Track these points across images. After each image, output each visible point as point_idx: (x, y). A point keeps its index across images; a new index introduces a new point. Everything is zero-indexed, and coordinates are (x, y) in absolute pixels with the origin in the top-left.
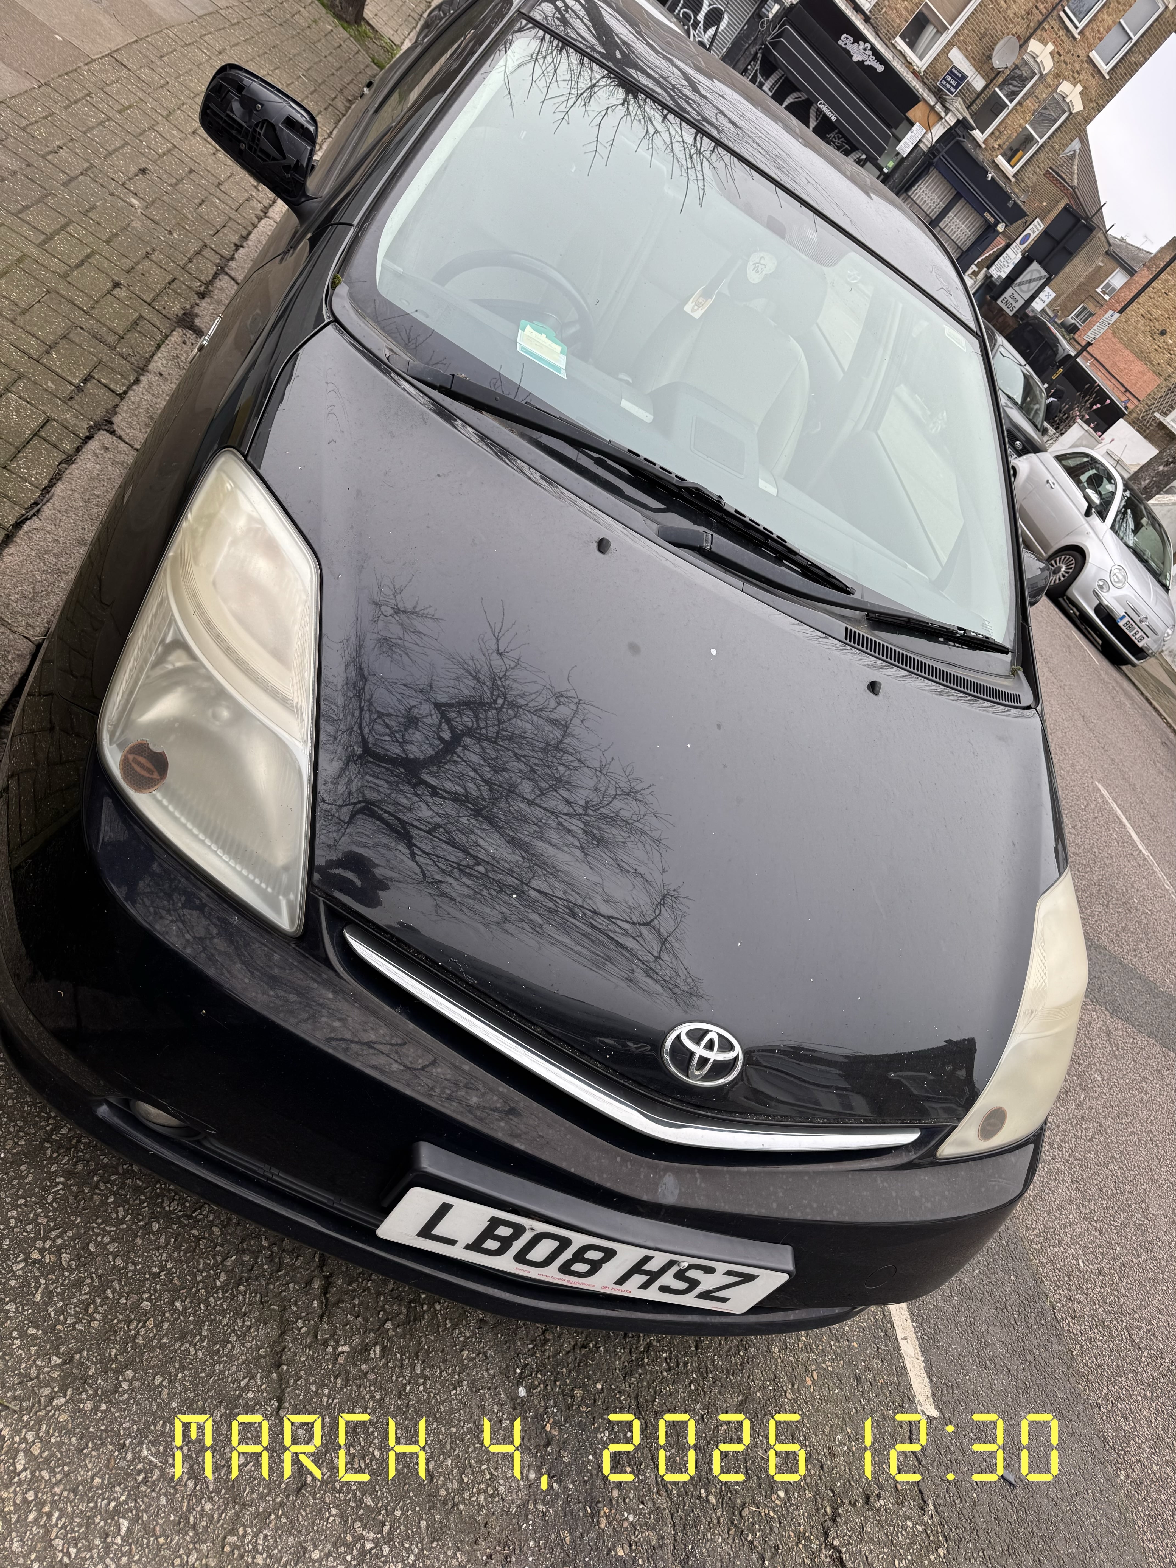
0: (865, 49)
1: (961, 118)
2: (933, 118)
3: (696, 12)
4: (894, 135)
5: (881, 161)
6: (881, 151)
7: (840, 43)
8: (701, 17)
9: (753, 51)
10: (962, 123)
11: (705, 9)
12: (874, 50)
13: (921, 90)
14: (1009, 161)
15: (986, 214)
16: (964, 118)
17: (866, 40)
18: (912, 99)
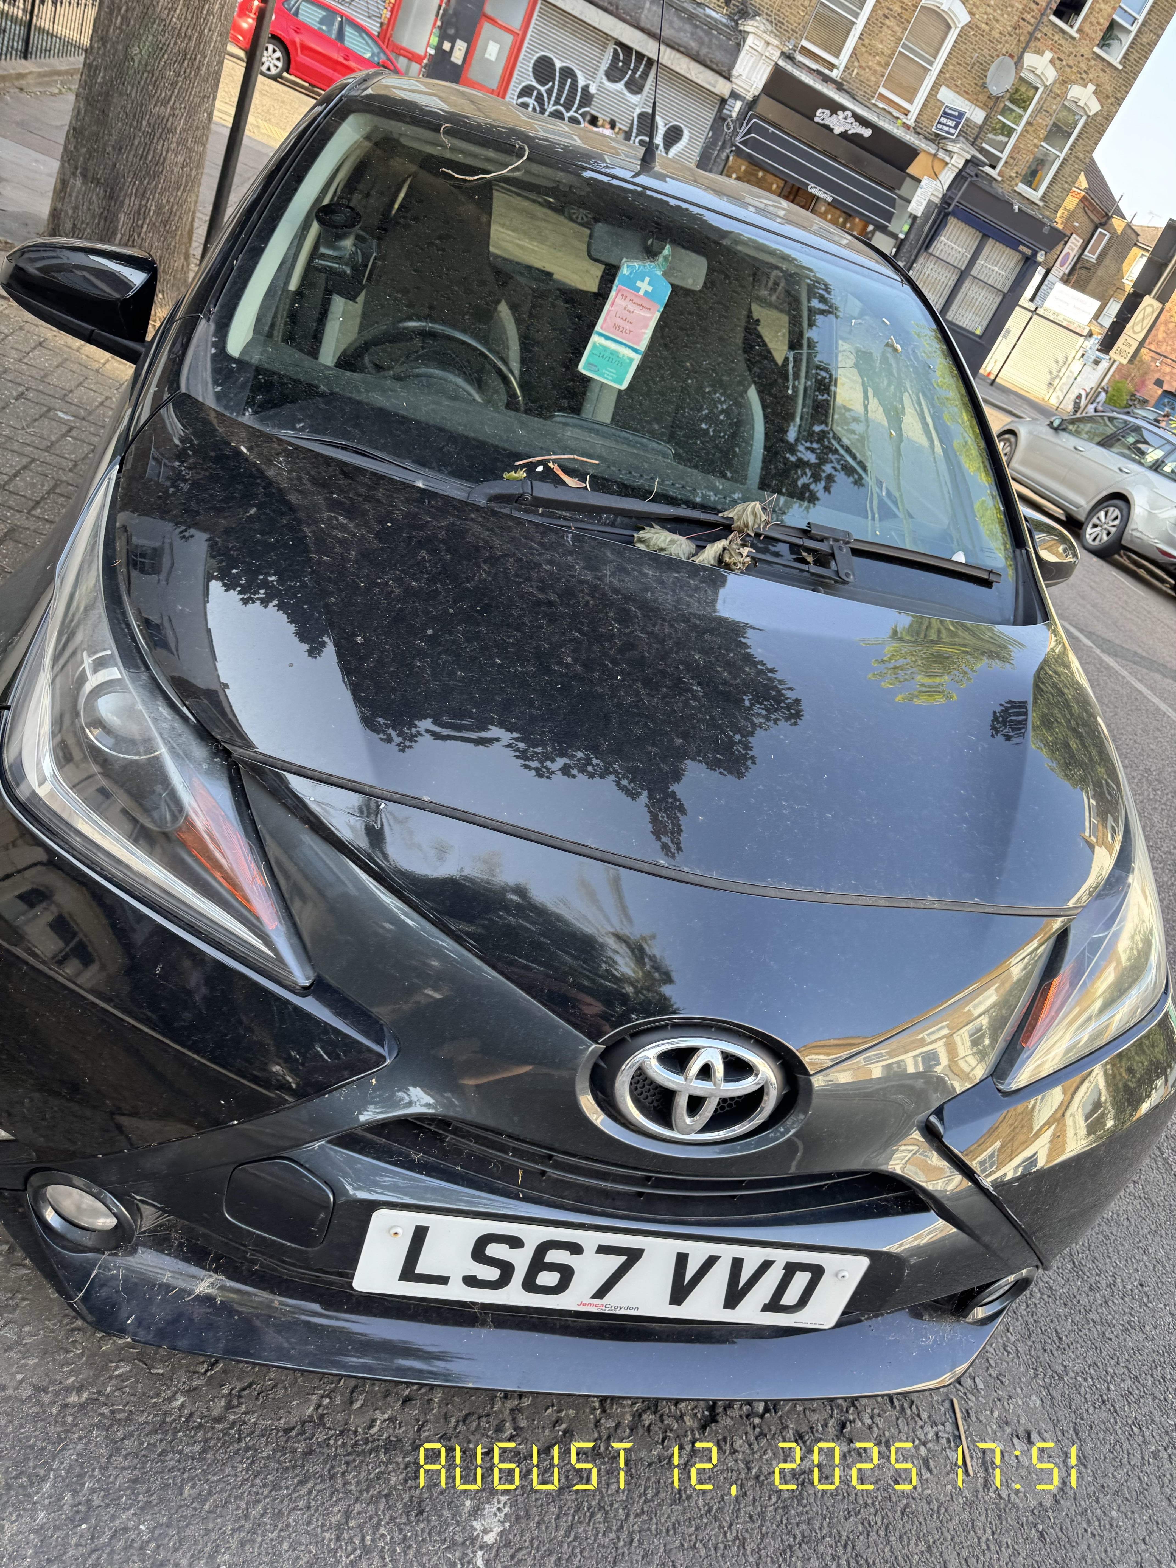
0: (846, 118)
1: (969, 157)
2: (937, 165)
3: (653, 135)
4: (900, 197)
7: (816, 119)
8: (659, 140)
10: (971, 163)
11: (661, 131)
12: (855, 116)
13: (917, 142)
14: (1030, 187)
16: (973, 156)
17: (844, 109)
18: (911, 154)
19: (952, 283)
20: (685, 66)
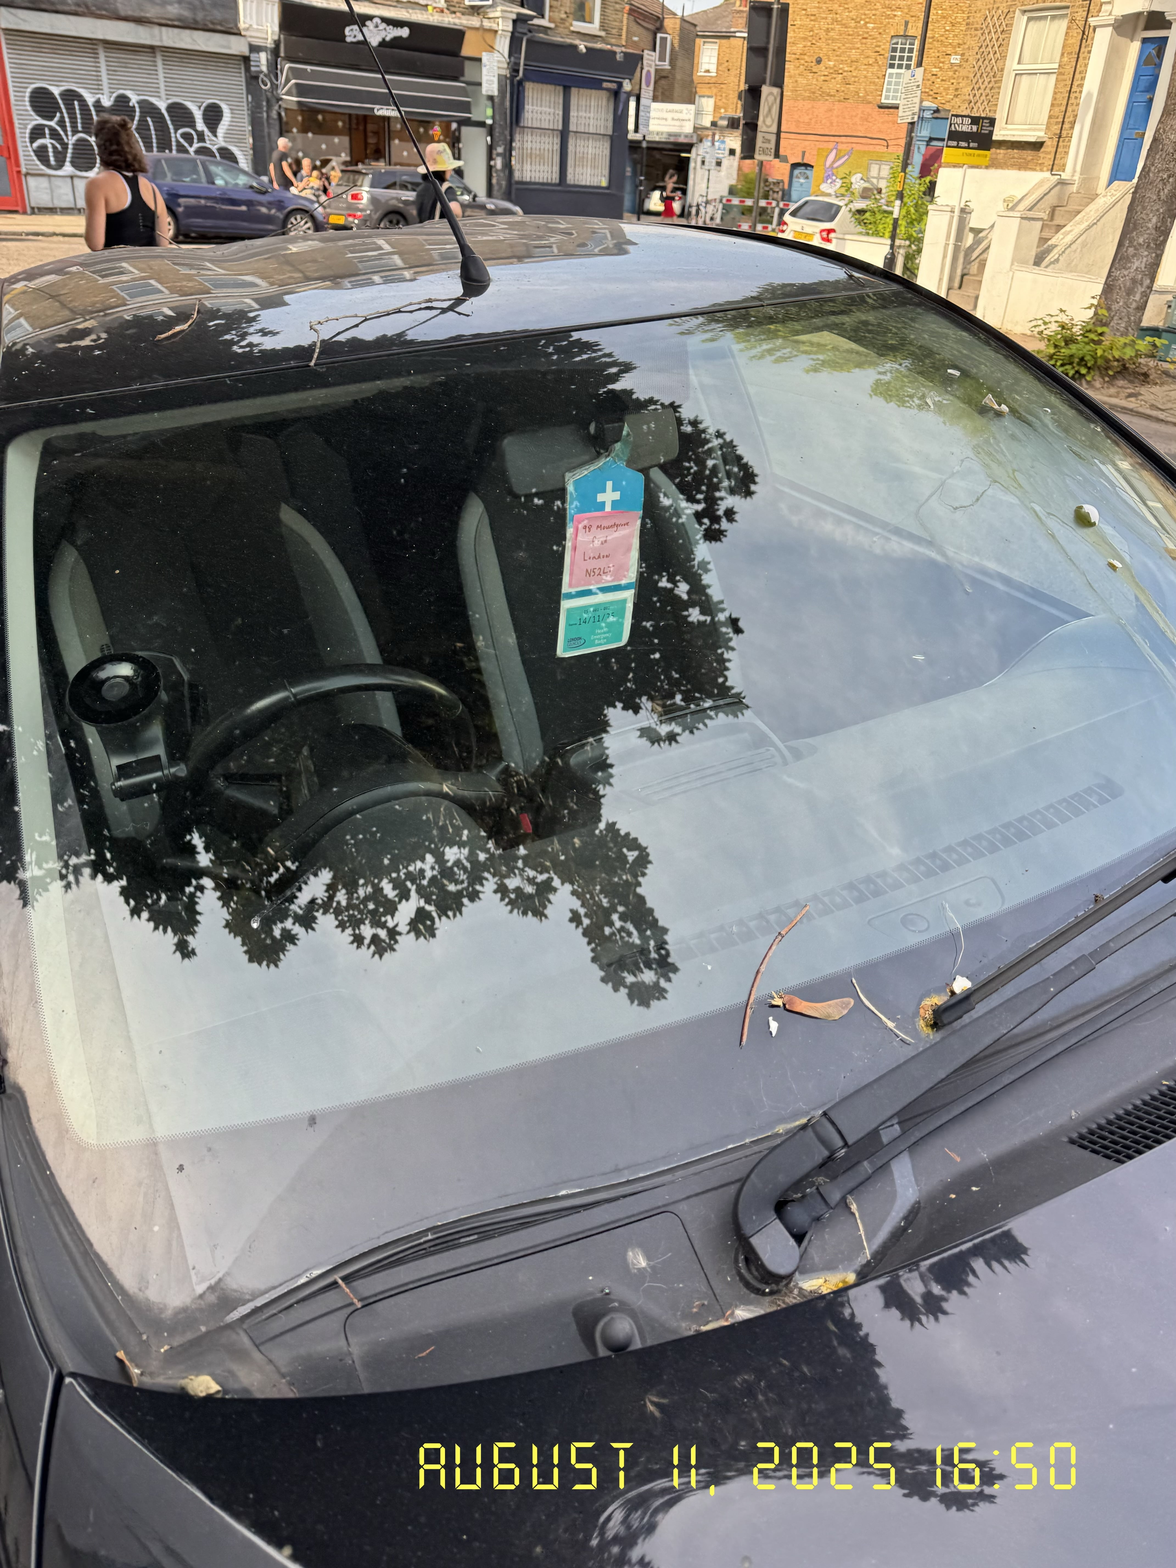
0: (377, 26)
1: (514, 17)
2: (488, 36)
3: (192, 124)
4: (468, 83)
5: (475, 116)
6: (466, 107)
7: (348, 39)
8: (200, 125)
9: (274, 115)
10: (519, 21)
11: (198, 115)
12: (385, 20)
13: (457, 21)
14: (584, 21)
15: (605, 85)
16: (518, 14)
17: (370, 18)
18: (457, 36)
19: (557, 147)
20: (188, 40)
